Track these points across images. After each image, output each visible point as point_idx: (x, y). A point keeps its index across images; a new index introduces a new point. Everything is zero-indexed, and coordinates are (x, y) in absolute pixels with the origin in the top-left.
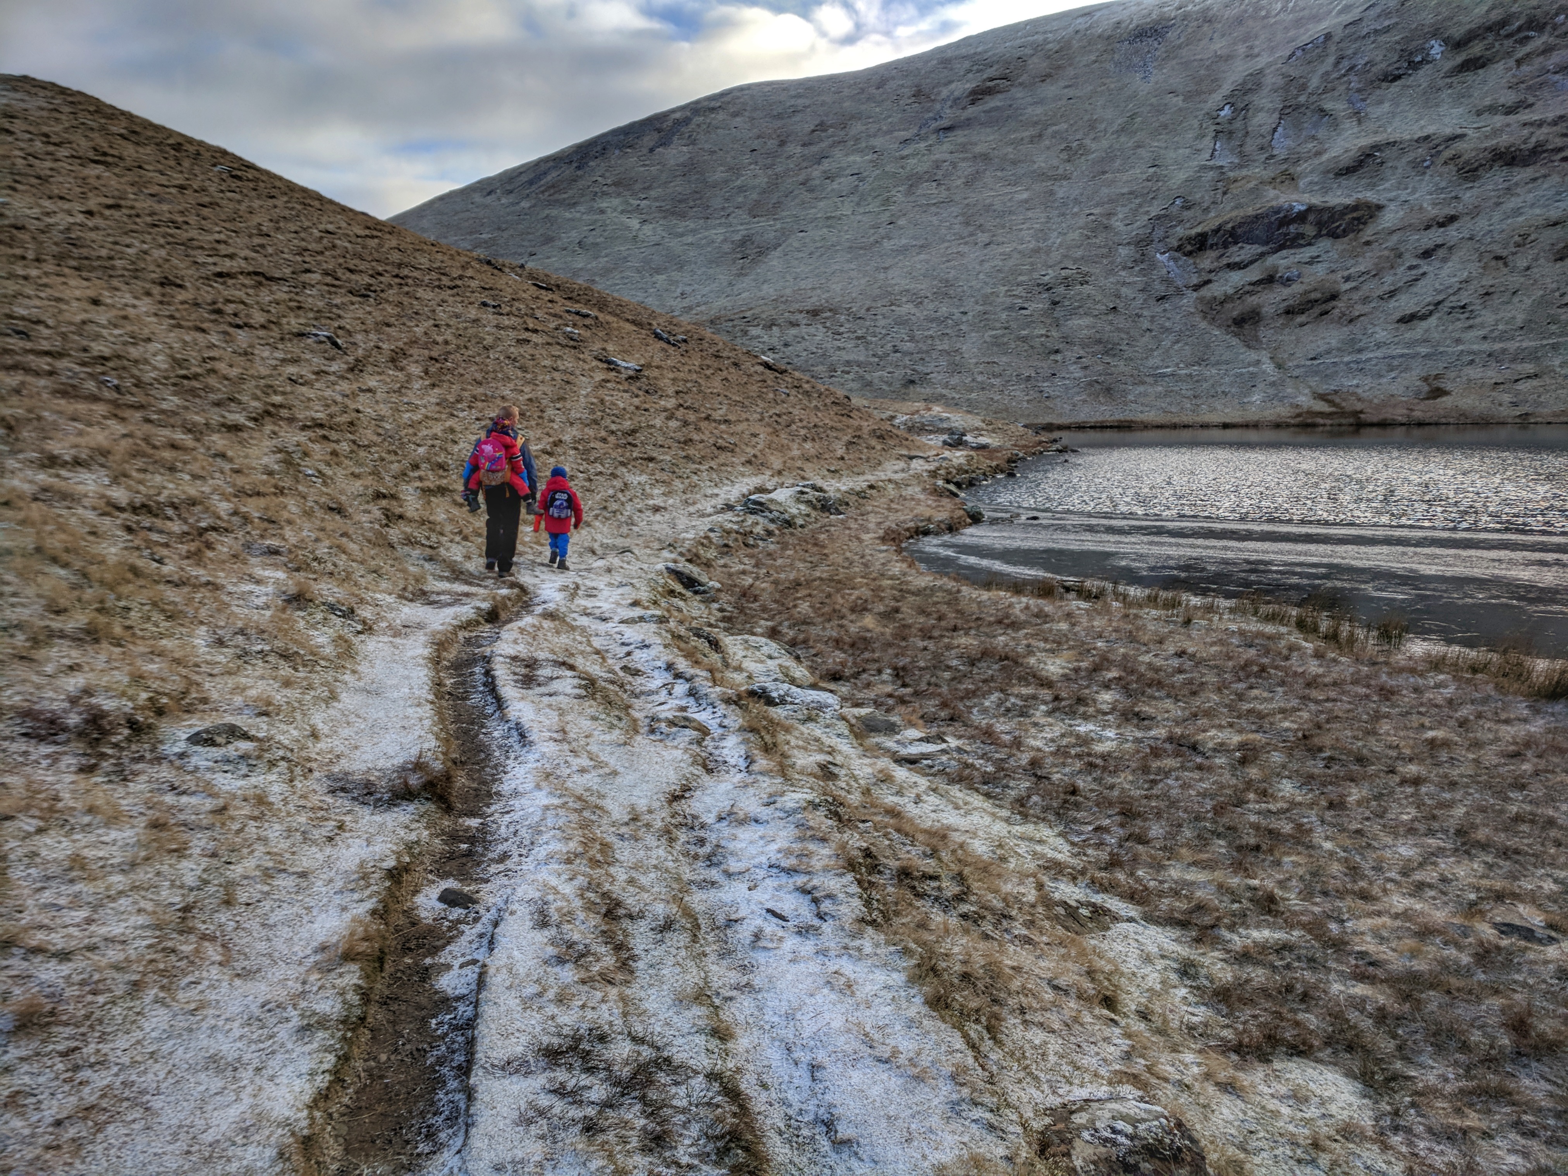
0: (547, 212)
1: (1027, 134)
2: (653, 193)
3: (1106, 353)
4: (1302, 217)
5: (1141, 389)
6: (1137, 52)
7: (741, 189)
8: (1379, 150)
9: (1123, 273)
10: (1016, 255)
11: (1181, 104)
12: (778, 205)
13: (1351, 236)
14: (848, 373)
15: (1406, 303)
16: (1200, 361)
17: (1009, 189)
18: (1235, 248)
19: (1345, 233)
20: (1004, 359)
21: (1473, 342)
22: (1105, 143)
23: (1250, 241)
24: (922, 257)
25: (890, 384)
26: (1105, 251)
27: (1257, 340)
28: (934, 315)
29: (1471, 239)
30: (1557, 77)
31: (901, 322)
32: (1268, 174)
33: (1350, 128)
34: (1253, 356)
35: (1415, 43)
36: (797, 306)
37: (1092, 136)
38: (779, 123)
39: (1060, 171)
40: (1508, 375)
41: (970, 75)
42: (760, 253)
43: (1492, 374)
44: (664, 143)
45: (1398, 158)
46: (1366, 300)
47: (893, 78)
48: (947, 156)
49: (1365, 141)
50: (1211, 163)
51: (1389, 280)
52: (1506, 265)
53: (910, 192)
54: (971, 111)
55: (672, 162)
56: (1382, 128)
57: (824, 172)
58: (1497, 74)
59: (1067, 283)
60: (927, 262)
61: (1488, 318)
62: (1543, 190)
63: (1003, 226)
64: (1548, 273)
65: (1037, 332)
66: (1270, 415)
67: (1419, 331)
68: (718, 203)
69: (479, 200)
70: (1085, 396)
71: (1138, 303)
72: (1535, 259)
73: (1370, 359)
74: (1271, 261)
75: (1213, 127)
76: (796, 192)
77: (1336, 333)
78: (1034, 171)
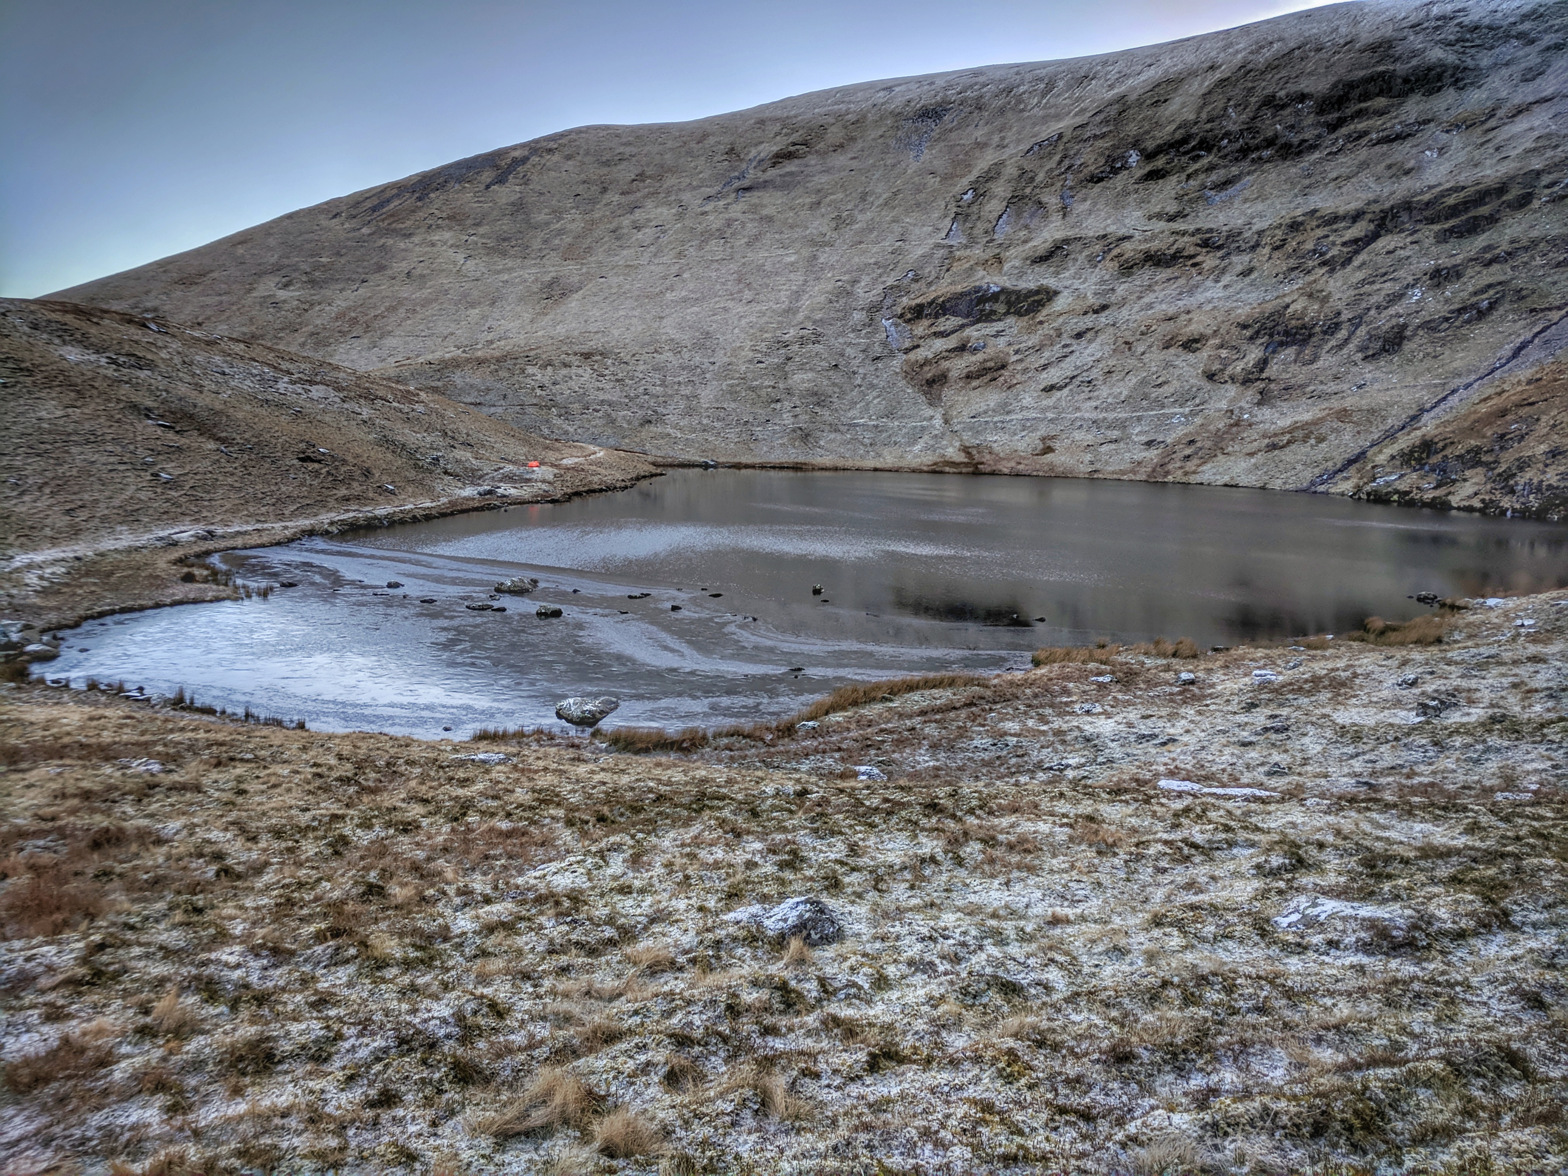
0: (383, 241)
1: (808, 200)
2: (481, 230)
3: (818, 404)
4: (995, 297)
5: (832, 436)
6: (917, 131)
7: (560, 232)
8: (1068, 244)
9: (852, 335)
10: (769, 314)
11: (936, 185)
13: (1031, 315)
14: (598, 411)
15: (1054, 375)
16: (890, 414)
18: (942, 319)
19: (1027, 312)
20: (733, 405)
21: (1087, 411)
22: (869, 215)
23: (955, 314)
24: (695, 309)
25: (629, 423)
26: (840, 315)
28: (687, 363)
29: (1113, 325)
30: (1212, 193)
31: (658, 368)
32: (984, 256)
33: (1056, 220)
34: (929, 412)
36: (576, 348)
37: (861, 207)
38: (605, 170)
39: (827, 238)
40: (1100, 439)
42: (563, 295)
43: (1090, 438)
44: (501, 180)
45: (1080, 252)
46: (1025, 370)
47: (713, 134)
48: (740, 216)
49: (1059, 235)
50: (945, 242)
51: (1046, 355)
52: (1130, 349)
53: (700, 247)
54: (772, 173)
55: (504, 201)
56: (1078, 224)
57: (634, 222)
58: (1170, 186)
59: (802, 341)
60: (697, 314)
61: (1104, 391)
62: (1172, 290)
63: (767, 286)
64: (1155, 358)
65: (766, 383)
66: (915, 463)
67: (1054, 399)
68: (536, 244)
69: (324, 223)
70: (785, 440)
71: (857, 362)
72: (1150, 347)
73: (1012, 420)
74: (967, 332)
75: (955, 209)
76: (606, 239)
77: (996, 397)
78: (806, 237)
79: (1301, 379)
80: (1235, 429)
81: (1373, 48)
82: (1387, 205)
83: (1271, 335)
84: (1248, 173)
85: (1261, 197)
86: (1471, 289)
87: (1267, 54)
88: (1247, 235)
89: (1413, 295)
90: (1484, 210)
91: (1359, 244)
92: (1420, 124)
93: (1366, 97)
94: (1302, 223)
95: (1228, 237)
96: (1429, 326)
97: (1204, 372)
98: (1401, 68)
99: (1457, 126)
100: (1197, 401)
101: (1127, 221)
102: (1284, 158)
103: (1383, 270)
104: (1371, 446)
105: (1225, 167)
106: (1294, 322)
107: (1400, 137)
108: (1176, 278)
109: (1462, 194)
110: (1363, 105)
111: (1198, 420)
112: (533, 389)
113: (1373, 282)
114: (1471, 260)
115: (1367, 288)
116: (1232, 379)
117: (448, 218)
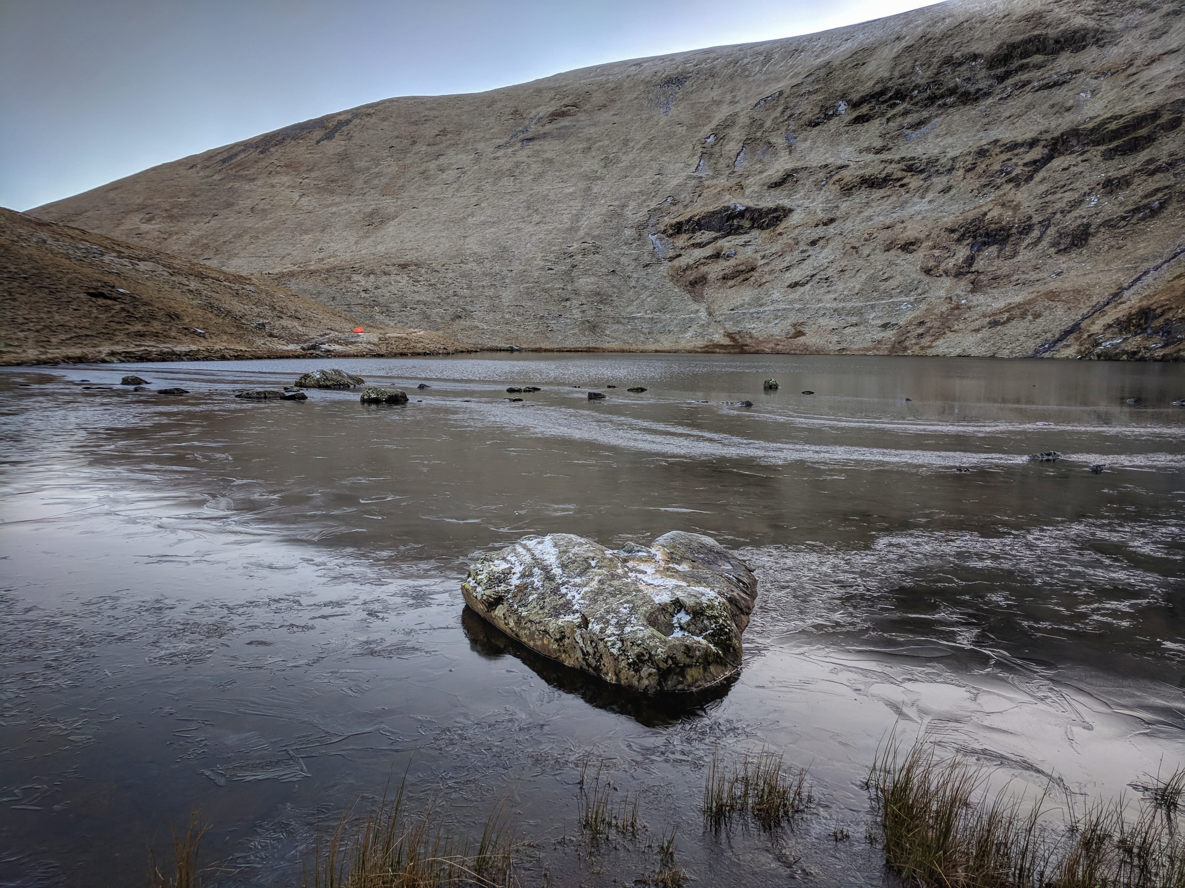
0: (231, 184)
1: (581, 146)
2: (314, 175)
3: (601, 302)
4: (741, 215)
5: (616, 327)
6: (664, 93)
7: (378, 175)
8: (797, 172)
9: (625, 248)
10: (554, 232)
11: (684, 132)
12: (401, 188)
13: (772, 228)
14: (415, 309)
15: (795, 275)
16: (662, 309)
17: (561, 185)
18: (699, 233)
19: (768, 226)
20: (530, 304)
21: (828, 302)
22: (631, 156)
23: (709, 229)
24: (493, 230)
25: (442, 318)
26: (614, 231)
27: (702, 296)
28: (489, 271)
29: (841, 234)
30: (909, 131)
31: (465, 275)
32: (728, 184)
33: (784, 155)
34: (695, 307)
35: (830, 102)
36: (394, 261)
37: (624, 150)
38: (413, 128)
39: (598, 174)
40: (842, 323)
41: (553, 102)
42: (382, 222)
43: (833, 323)
44: (329, 136)
45: (807, 178)
46: (772, 272)
48: (525, 159)
49: (789, 166)
50: (695, 174)
51: (788, 259)
52: (857, 252)
53: (494, 183)
54: (548, 127)
55: (331, 152)
56: (802, 158)
57: (439, 166)
58: (875, 127)
59: (585, 252)
60: (495, 233)
61: (840, 286)
62: (886, 205)
63: (552, 211)
64: (880, 259)
65: (557, 286)
66: (689, 346)
67: (799, 293)
68: (359, 184)
69: (183, 172)
70: (576, 331)
71: (630, 268)
72: (874, 250)
73: (765, 311)
74: (720, 243)
75: (701, 150)
76: (416, 179)
77: (750, 293)
78: (581, 173)
79: (1005, 270)
80: (956, 312)
81: (1028, 19)
82: (1057, 134)
83: (975, 237)
84: (936, 116)
85: (949, 133)
86: (1141, 193)
87: (941, 27)
88: (943, 161)
89: (1090, 201)
90: (1143, 132)
91: (1037, 165)
92: (1072, 73)
93: (1026, 54)
94: (988, 150)
95: (928, 163)
96: (1109, 224)
97: (922, 268)
98: (1052, 33)
99: (1104, 73)
100: (920, 291)
101: (842, 155)
102: (965, 104)
103: (1062, 183)
104: (1083, 319)
105: (917, 111)
106: (993, 226)
107: (1057, 84)
108: (889, 196)
109: (1122, 121)
110: (1024, 61)
111: (923, 306)
112: (358, 292)
113: (1055, 193)
114: (1137, 171)
115: (1050, 198)
116: (946, 273)
117: (286, 166)
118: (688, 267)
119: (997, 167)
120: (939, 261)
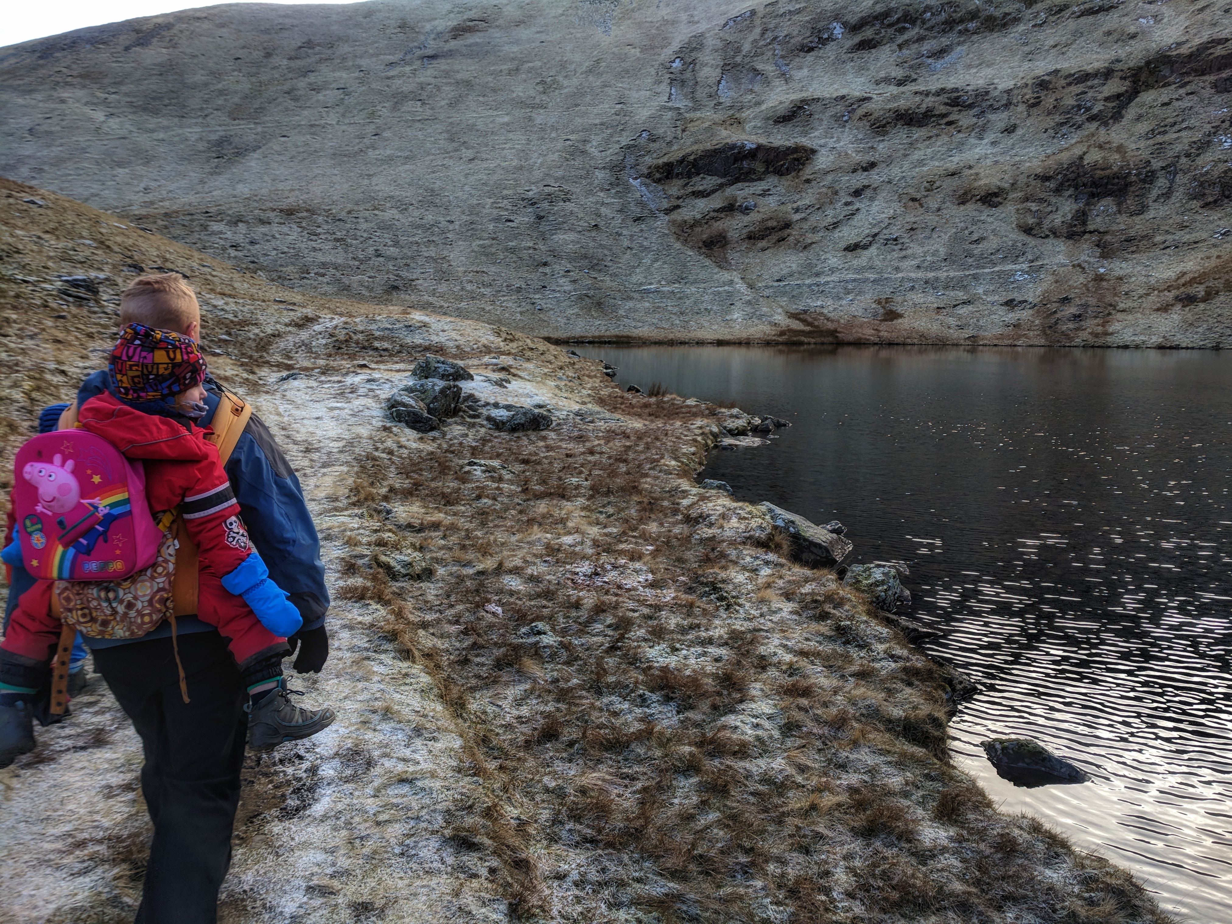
1: (505, 67)
2: (124, 89)
3: (592, 268)
6: (597, 11)
7: (221, 93)
8: (807, 105)
9: (602, 194)
11: (638, 55)
12: (260, 110)
13: (793, 174)
15: (848, 234)
16: (680, 279)
17: (490, 112)
18: (698, 179)
20: (493, 269)
24: (408, 167)
25: (371, 290)
26: (583, 172)
28: (419, 222)
29: (889, 182)
30: (930, 61)
31: (385, 227)
32: (718, 117)
33: (779, 86)
35: (822, 24)
36: (270, 205)
39: (537, 101)
40: (947, 300)
42: (238, 154)
43: (932, 299)
44: (142, 43)
45: (823, 112)
48: (431, 80)
49: (796, 96)
50: (670, 104)
51: (831, 214)
52: (921, 205)
53: (395, 107)
54: (454, 44)
56: (805, 88)
57: (310, 84)
58: (886, 54)
61: (917, 249)
62: (936, 147)
63: (486, 144)
64: (957, 214)
65: (524, 244)
66: (754, 334)
71: (617, 222)
73: (827, 283)
74: (730, 191)
75: (668, 76)
76: (279, 100)
77: (794, 258)
78: (513, 99)
79: (1140, 229)
80: (1104, 284)
83: (1076, 187)
84: (959, 44)
85: (984, 63)
89: (1221, 143)
91: (1121, 100)
95: (976, 96)
97: (1019, 227)
102: (992, 30)
106: (1098, 172)
107: (1103, 9)
108: (937, 136)
111: (1046, 277)
116: (1054, 233)
117: (81, 76)
118: (696, 223)
119: (1070, 102)
120: (1040, 218)
